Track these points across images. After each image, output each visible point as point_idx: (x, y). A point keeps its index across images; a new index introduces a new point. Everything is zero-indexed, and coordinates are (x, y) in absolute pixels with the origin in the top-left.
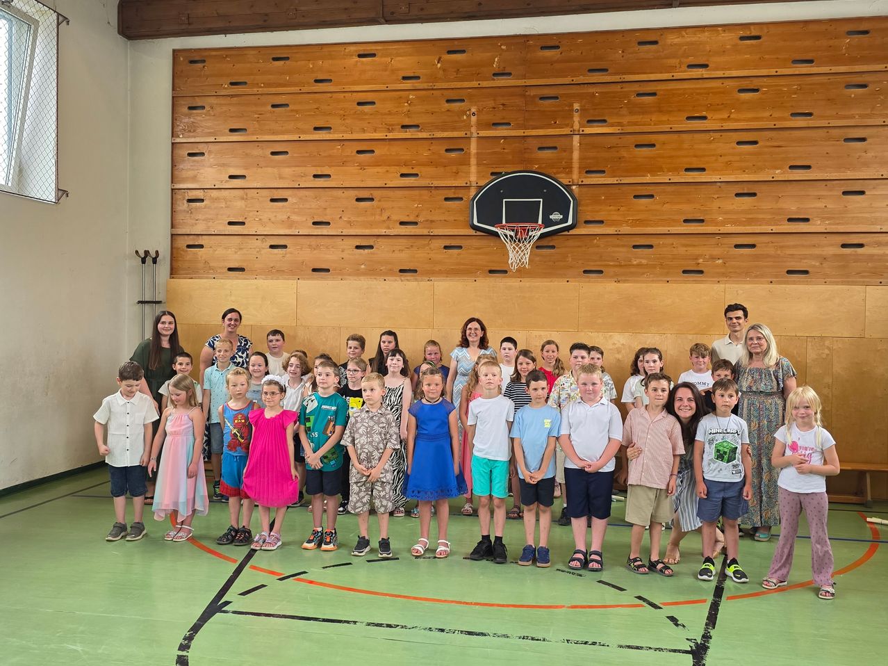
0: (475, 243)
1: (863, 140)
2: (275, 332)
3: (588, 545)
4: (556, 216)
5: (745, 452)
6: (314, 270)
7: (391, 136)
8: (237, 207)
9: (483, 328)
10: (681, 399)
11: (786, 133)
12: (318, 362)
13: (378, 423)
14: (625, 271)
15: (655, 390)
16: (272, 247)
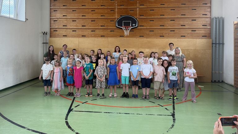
0: (117, 30)
1: (195, 9)
2: (74, 50)
3: (146, 93)
4: (134, 25)
5: (178, 74)
6: (82, 36)
7: (99, 7)
8: (65, 22)
9: (119, 48)
10: (165, 63)
11: (181, 8)
12: (86, 56)
13: (103, 69)
14: (148, 36)
15: (160, 62)
16: (73, 31)
